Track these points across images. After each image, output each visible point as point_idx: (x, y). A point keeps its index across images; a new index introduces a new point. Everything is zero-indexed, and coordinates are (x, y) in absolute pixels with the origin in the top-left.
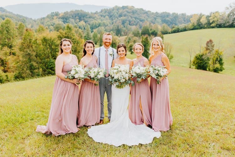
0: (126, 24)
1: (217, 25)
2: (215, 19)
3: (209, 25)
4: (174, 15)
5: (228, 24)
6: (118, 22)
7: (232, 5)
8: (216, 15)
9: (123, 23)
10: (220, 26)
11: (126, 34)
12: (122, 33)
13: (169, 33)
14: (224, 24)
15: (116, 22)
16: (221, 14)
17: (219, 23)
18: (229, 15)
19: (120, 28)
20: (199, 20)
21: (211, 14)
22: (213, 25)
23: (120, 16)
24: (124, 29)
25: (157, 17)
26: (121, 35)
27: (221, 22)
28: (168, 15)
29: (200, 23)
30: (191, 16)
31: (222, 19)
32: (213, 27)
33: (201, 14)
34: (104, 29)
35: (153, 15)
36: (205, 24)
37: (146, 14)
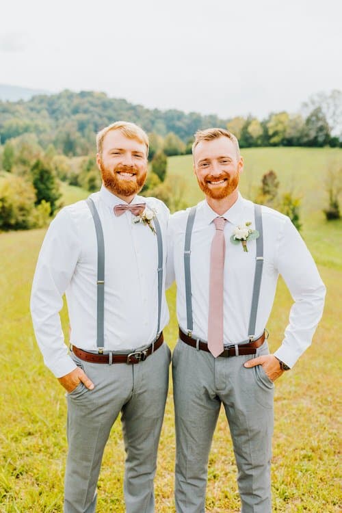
0: (86, 131)
1: (283, 140)
2: (280, 128)
3: (266, 140)
4: (194, 117)
5: (305, 140)
6: (69, 125)
7: (316, 98)
8: (283, 118)
9: (82, 127)
10: (289, 143)
11: (86, 152)
12: (79, 150)
13: (182, 154)
14: (299, 139)
15: (64, 125)
16: (291, 118)
17: (287, 136)
18: (308, 121)
19: (72, 137)
20: (245, 128)
21: (271, 116)
22: (275, 140)
23: (75, 111)
24: (83, 141)
25: (157, 118)
26: (75, 155)
27: (291, 133)
28: (180, 116)
29: (247, 135)
30: (229, 121)
31: (294, 128)
32: (275, 145)
33: (250, 117)
34: (37, 140)
35: (148, 115)
36: (258, 138)
37: (133, 112)
